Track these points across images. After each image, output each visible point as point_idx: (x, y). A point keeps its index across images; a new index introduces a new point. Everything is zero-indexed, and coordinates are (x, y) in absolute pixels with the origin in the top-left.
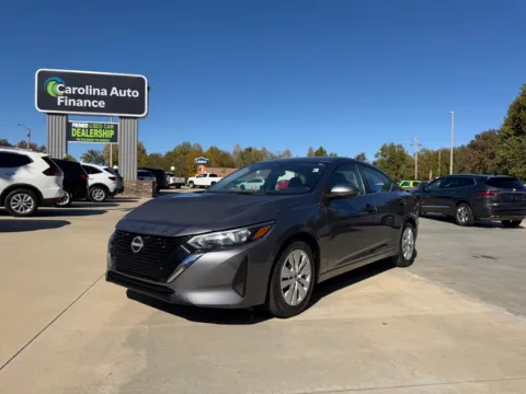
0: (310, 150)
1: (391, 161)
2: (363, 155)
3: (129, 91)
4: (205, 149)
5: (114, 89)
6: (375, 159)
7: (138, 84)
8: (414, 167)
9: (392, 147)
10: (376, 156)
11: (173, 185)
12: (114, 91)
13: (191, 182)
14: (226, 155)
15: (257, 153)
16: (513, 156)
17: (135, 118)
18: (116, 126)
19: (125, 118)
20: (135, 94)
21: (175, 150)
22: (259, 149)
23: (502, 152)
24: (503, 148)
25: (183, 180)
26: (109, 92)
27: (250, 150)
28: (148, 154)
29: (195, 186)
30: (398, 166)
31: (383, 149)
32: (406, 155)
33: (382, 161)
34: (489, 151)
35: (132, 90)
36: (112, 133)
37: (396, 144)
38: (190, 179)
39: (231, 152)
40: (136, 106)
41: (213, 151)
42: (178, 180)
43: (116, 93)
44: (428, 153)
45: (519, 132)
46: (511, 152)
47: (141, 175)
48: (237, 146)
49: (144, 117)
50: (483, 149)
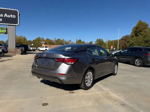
0: (77, 40)
1: (99, 44)
2: (92, 42)
3: (12, 15)
4: (45, 39)
5: (6, 14)
6: (95, 43)
7: (15, 13)
8: (106, 45)
9: (100, 40)
10: (95, 42)
11: (32, 50)
12: (6, 15)
13: (39, 49)
14: (52, 41)
15: (61, 40)
16: (135, 42)
17: (14, 25)
18: (7, 28)
19: (10, 25)
20: (14, 17)
21: (36, 39)
22: (62, 39)
23: (131, 41)
24: (132, 40)
25: (36, 48)
26: (4, 15)
27: (59, 40)
28: (27, 40)
29: (40, 51)
30: (101, 45)
31: (97, 40)
32: (103, 42)
33: (97, 44)
34: (127, 41)
35: (13, 15)
36: (5, 31)
37: (101, 39)
38: (38, 48)
39: (53, 40)
40: (14, 21)
41: (48, 39)
42: (34, 48)
43: (7, 16)
44: (110, 41)
45: (136, 35)
46: (134, 41)
47: (17, 47)
48: (55, 38)
49: (18, 25)
50: (125, 40)
